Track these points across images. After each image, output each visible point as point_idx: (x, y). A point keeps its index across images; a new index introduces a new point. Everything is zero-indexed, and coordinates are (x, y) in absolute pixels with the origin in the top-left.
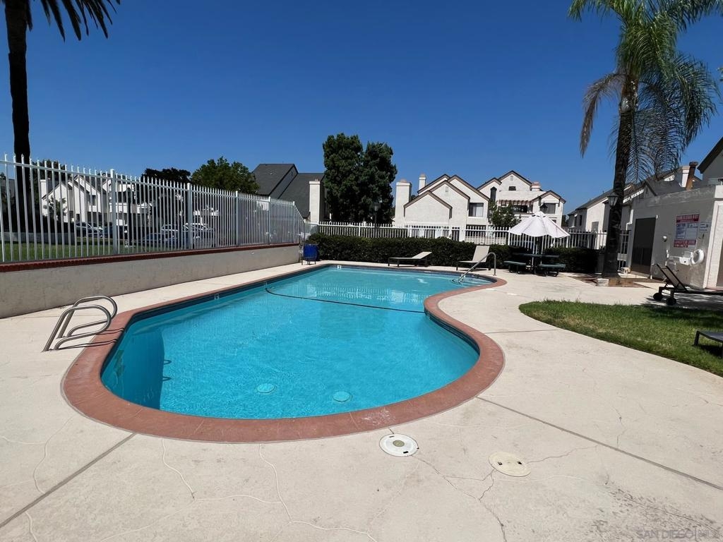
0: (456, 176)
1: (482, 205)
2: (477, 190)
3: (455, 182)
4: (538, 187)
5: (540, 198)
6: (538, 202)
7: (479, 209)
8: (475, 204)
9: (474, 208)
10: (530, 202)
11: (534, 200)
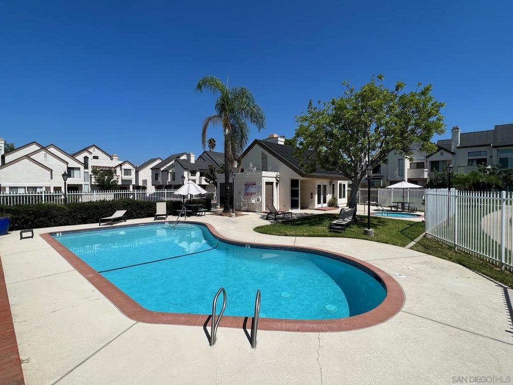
0: (52, 145)
1: (79, 169)
2: (73, 156)
3: (52, 150)
4: (117, 158)
5: (120, 165)
6: (119, 168)
7: (76, 172)
8: (73, 169)
9: (72, 171)
10: (114, 168)
11: (116, 167)
